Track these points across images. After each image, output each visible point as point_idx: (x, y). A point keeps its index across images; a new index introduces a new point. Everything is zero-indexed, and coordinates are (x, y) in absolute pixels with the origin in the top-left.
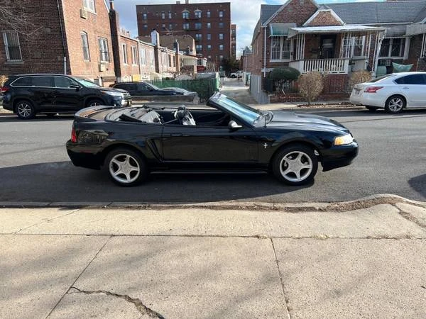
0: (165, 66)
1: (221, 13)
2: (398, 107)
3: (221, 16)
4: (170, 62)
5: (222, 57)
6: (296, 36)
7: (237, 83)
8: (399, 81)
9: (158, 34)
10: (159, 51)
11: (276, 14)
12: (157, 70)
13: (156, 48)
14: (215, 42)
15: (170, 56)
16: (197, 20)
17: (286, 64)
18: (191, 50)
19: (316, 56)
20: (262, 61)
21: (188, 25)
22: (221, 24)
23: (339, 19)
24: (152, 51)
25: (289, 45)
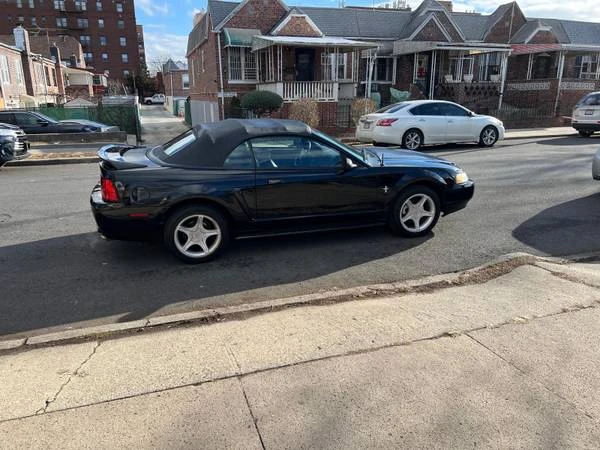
0: (42, 85)
1: (120, 5)
2: (415, 144)
3: (120, 10)
4: (48, 79)
5: (126, 72)
6: (267, 49)
7: (158, 112)
8: (414, 111)
9: (26, 32)
10: (30, 59)
11: (232, 14)
12: (30, 91)
13: (24, 55)
14: (115, 50)
15: (47, 68)
16: (80, 14)
17: (252, 87)
18: (79, 61)
19: (291, 76)
20: (218, 82)
21: (64, 20)
22: (121, 23)
23: (316, 28)
24: (17, 60)
25: (253, 60)
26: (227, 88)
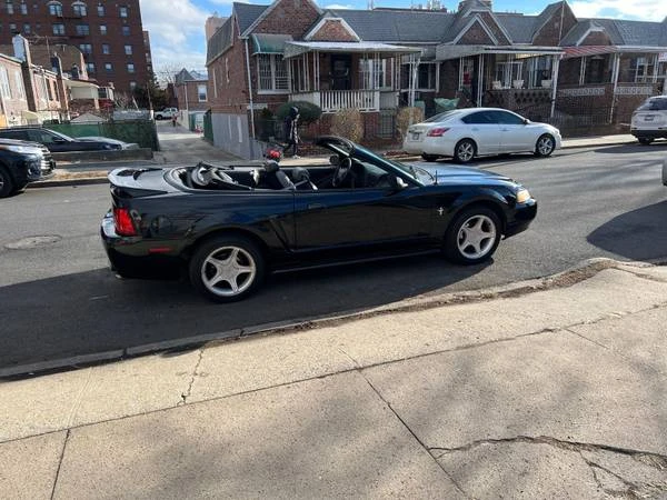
0: (43, 100)
1: (124, 9)
2: (468, 155)
3: (124, 14)
4: (50, 92)
5: (133, 84)
6: (301, 56)
8: (466, 120)
9: (26, 41)
10: (31, 71)
11: (260, 19)
12: (32, 107)
13: (25, 67)
14: (119, 58)
15: (48, 81)
16: (79, 19)
17: (284, 98)
18: (81, 72)
19: (327, 85)
20: (247, 93)
21: (62, 27)
22: (126, 29)
23: (353, 33)
24: (17, 73)
25: (284, 68)
26: (257, 99)
